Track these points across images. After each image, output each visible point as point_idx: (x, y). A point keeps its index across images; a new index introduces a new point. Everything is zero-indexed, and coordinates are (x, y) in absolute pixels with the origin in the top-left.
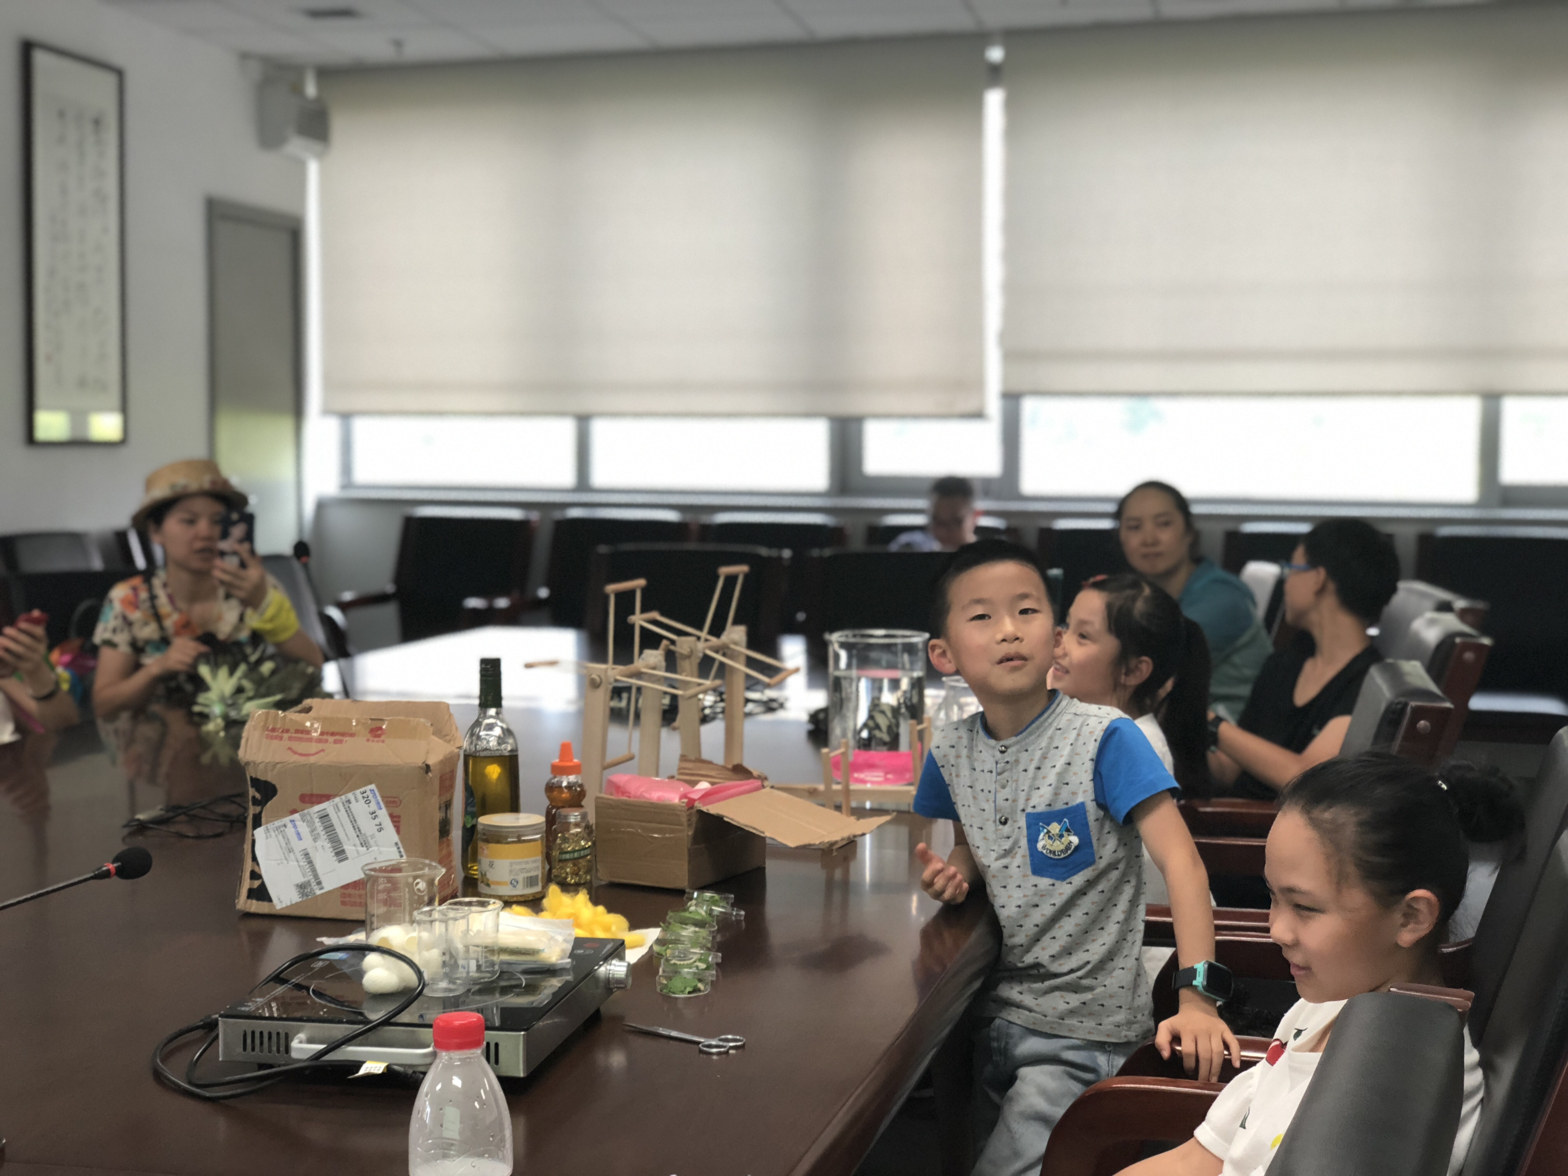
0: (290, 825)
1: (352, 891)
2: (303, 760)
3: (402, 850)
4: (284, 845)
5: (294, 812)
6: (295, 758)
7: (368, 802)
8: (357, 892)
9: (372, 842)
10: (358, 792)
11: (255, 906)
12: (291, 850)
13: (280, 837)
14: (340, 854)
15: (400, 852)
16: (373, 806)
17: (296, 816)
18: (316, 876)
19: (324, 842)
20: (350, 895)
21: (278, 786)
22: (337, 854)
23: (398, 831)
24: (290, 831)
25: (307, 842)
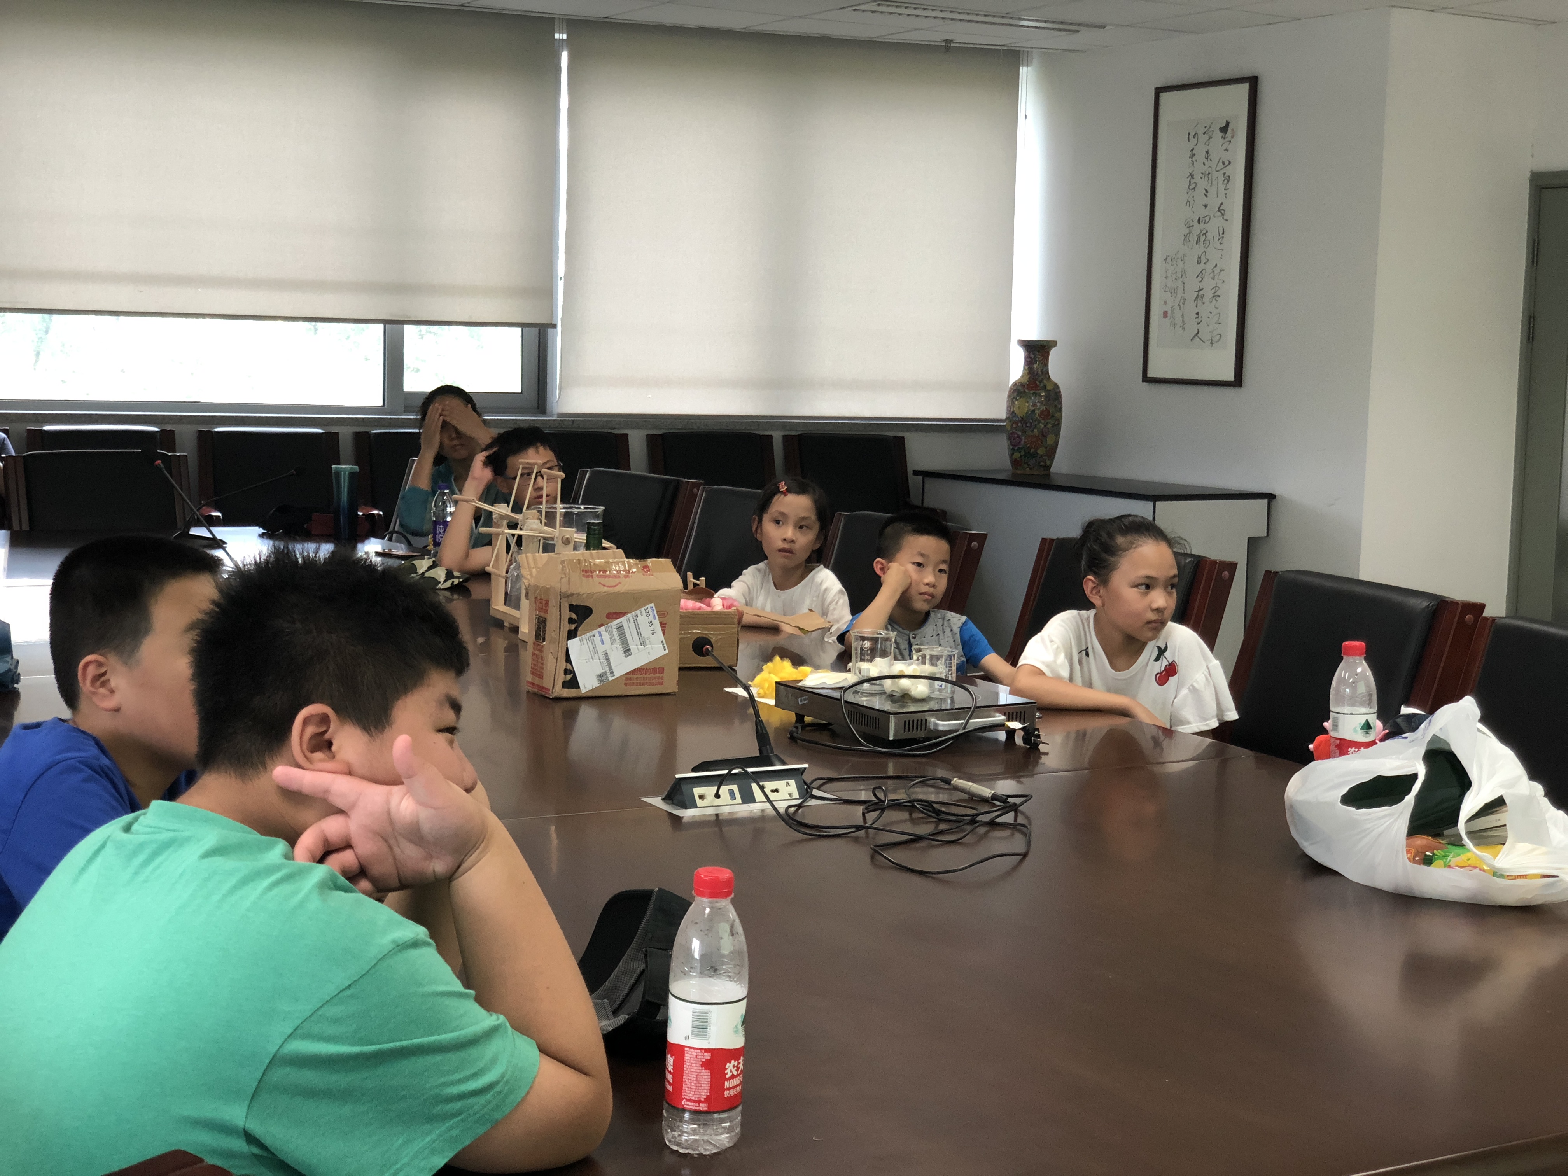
0: (597, 635)
1: (630, 676)
2: (611, 590)
3: (665, 645)
4: (591, 648)
5: (602, 625)
6: (606, 589)
7: (648, 615)
8: (636, 676)
9: (647, 642)
10: (643, 609)
11: (567, 693)
12: (596, 652)
13: (590, 644)
14: (627, 651)
15: (664, 647)
16: (651, 617)
17: (603, 628)
18: (610, 668)
19: (618, 646)
20: (630, 679)
21: (593, 609)
22: (625, 652)
23: (664, 634)
24: (597, 639)
25: (607, 647)
